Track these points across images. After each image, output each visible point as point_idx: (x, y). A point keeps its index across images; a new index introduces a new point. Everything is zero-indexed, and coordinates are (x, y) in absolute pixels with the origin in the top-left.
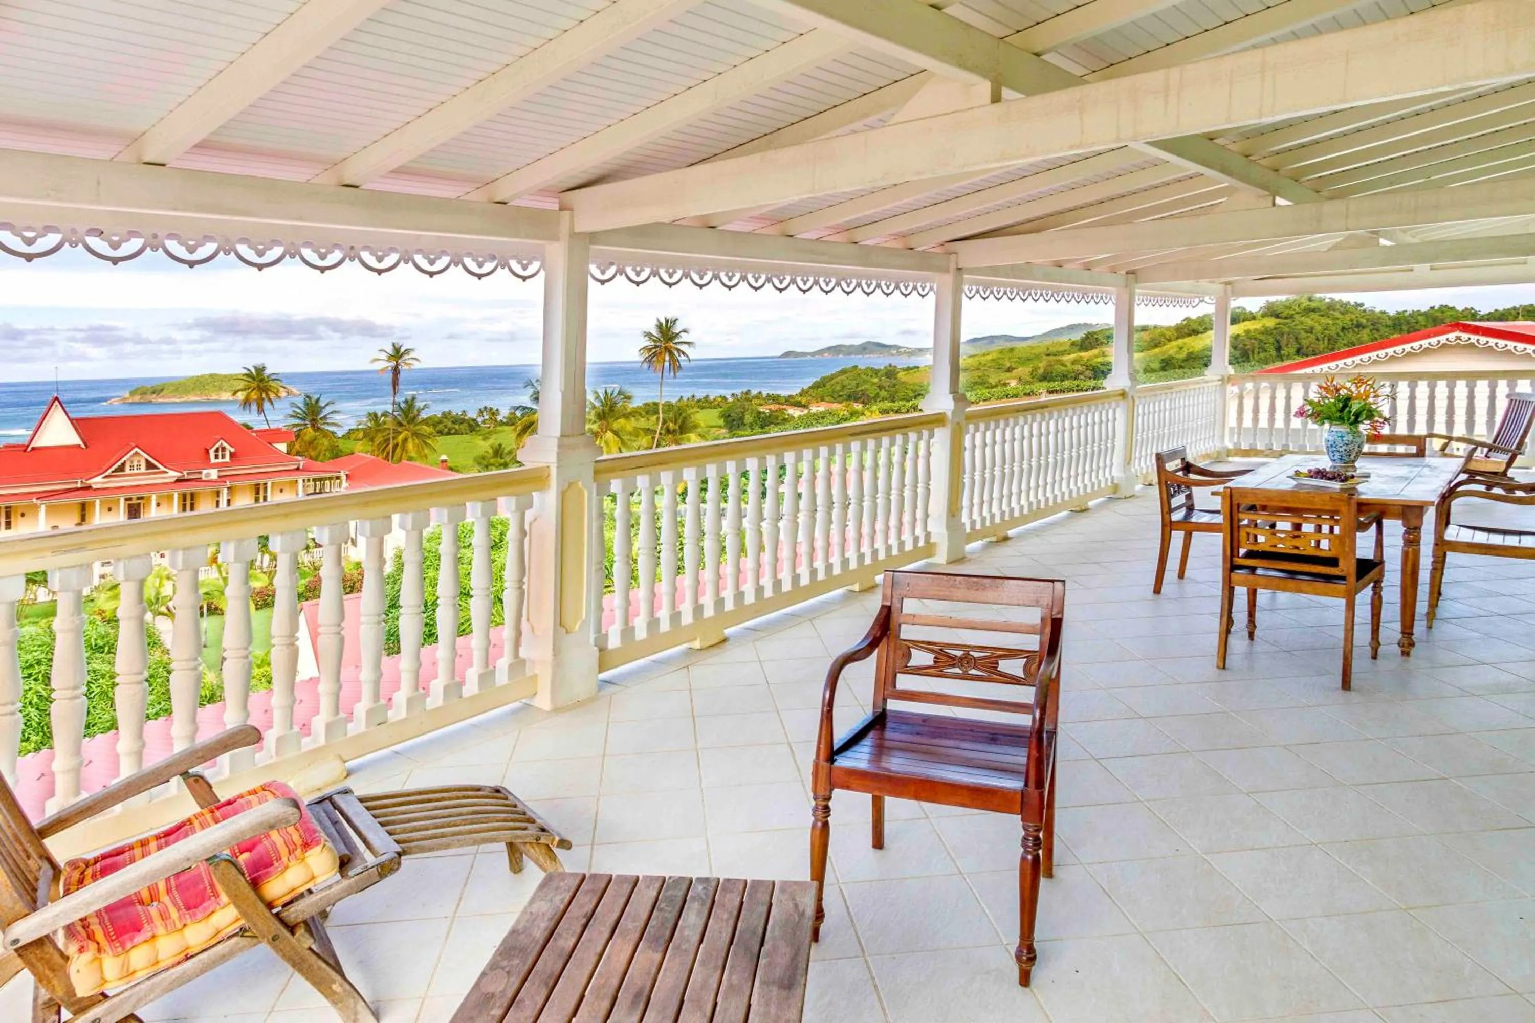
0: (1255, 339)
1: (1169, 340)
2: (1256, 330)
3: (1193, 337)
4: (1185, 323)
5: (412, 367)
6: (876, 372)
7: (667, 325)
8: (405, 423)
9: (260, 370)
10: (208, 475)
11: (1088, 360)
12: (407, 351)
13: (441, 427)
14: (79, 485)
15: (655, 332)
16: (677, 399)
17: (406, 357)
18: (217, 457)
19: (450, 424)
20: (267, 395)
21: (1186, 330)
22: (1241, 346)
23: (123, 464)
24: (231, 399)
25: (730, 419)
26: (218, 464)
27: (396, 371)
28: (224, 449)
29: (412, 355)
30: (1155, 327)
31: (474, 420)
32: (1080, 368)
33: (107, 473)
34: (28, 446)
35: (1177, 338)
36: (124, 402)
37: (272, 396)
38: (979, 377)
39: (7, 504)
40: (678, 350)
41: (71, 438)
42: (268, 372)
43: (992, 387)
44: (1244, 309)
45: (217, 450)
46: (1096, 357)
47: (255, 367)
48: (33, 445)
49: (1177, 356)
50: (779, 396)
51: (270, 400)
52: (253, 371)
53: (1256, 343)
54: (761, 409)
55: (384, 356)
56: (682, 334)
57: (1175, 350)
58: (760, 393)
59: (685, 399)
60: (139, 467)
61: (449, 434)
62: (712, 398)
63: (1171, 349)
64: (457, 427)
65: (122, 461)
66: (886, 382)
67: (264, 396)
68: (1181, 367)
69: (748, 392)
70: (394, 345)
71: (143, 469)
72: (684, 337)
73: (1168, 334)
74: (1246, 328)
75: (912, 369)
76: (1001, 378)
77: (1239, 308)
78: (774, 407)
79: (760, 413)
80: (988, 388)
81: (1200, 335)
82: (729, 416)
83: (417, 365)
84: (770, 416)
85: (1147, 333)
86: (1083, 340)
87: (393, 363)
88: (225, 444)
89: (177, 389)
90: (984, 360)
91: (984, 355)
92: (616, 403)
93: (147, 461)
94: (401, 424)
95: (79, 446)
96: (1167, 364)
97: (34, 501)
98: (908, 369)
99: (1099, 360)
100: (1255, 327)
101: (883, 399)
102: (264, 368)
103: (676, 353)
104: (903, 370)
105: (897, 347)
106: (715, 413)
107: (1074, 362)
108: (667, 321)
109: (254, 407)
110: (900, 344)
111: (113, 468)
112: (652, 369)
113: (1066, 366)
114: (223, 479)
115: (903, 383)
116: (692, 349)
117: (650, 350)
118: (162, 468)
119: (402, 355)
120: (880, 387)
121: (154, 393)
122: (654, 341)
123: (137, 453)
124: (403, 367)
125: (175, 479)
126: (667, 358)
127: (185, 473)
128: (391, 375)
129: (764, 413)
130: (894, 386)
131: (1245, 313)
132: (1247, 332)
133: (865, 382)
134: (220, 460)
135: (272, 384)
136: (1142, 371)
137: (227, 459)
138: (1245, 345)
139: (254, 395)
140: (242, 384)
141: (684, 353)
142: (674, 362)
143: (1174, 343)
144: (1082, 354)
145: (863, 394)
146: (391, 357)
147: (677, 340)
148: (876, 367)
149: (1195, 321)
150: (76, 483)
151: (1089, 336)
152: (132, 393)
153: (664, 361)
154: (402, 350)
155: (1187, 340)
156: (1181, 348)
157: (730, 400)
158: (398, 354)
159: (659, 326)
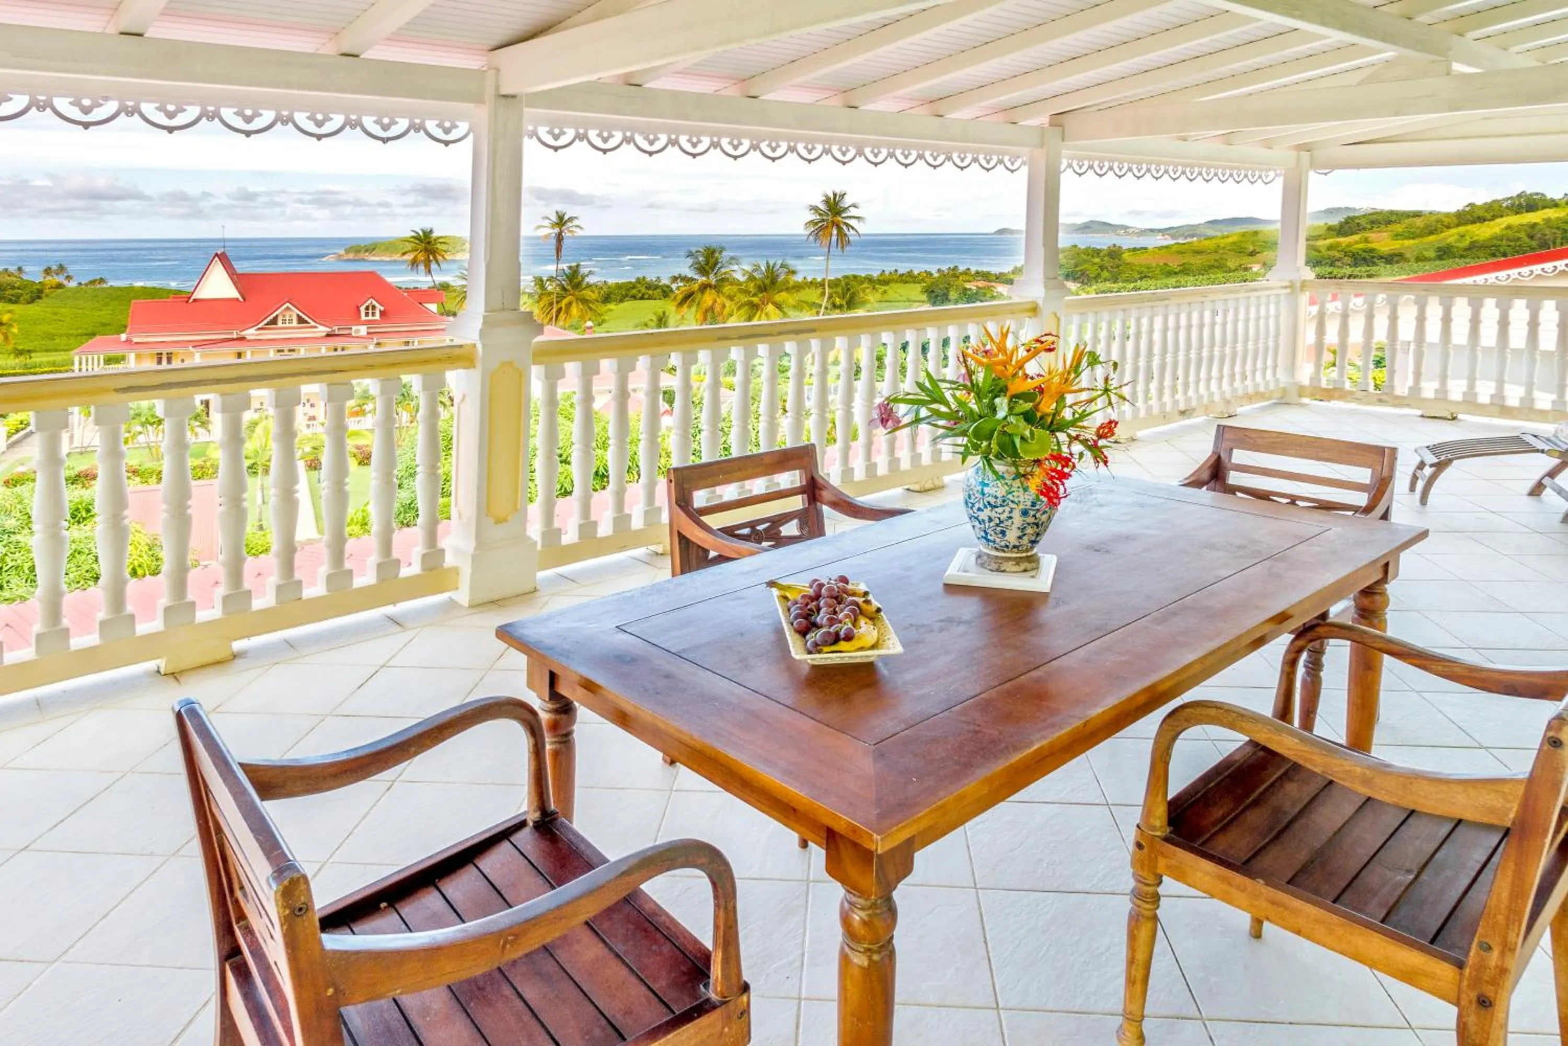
0: (1558, 228)
1: (1448, 227)
2: (1558, 219)
3: (1478, 224)
4: (1467, 209)
5: (576, 234)
6: (1097, 252)
7: (835, 199)
8: (569, 288)
9: (428, 234)
10: (358, 331)
11: (1347, 246)
12: (570, 219)
13: (634, 292)
14: (235, 336)
15: (822, 207)
16: (879, 273)
17: (569, 224)
18: (367, 314)
19: (643, 290)
20: (435, 258)
21: (1469, 217)
22: (1539, 235)
23: (276, 319)
24: (400, 259)
25: (933, 295)
26: (369, 321)
27: (560, 238)
28: (374, 307)
29: (575, 222)
30: (1430, 213)
31: (668, 287)
32: (1337, 255)
33: (260, 326)
34: (189, 298)
35: (1458, 226)
36: (339, 258)
37: (439, 258)
38: (1216, 260)
39: (169, 351)
40: (847, 225)
41: (228, 291)
42: (435, 235)
43: (1230, 271)
44: (1543, 195)
45: (367, 308)
46: (1356, 243)
47: (422, 230)
48: (195, 296)
49: (1458, 244)
50: (989, 273)
51: (437, 262)
52: (421, 234)
53: (1559, 233)
54: (968, 286)
55: (546, 223)
56: (851, 209)
57: (1456, 237)
58: (969, 269)
59: (887, 273)
60: (291, 321)
61: (642, 298)
62: (916, 273)
63: (1451, 236)
64: (650, 292)
65: (274, 315)
66: (1108, 262)
67: (431, 258)
68: (1462, 256)
69: (956, 268)
70: (557, 213)
71: (295, 323)
72: (853, 212)
73: (1446, 220)
74: (1546, 217)
75: (1139, 250)
76: (1242, 262)
77: (1537, 194)
78: (981, 284)
79: (966, 289)
80: (1225, 272)
81: (1487, 223)
82: (933, 291)
83: (579, 233)
84: (976, 294)
85: (1422, 219)
86: (1342, 225)
87: (557, 230)
88: (375, 303)
89: (387, 249)
90: (1222, 242)
91: (1223, 238)
92: (778, 276)
93: (298, 315)
94: (564, 289)
95: (237, 299)
96: (1445, 252)
97: (191, 348)
98: (1135, 249)
99: (1361, 246)
100: (1557, 215)
101: (1106, 280)
102: (431, 231)
103: (845, 228)
104: (1129, 250)
105: (1125, 228)
106: (918, 287)
107: (1330, 248)
108: (835, 195)
109: (422, 267)
110: (1129, 225)
111: (265, 322)
112: (818, 243)
113: (1320, 252)
114: (371, 336)
115: (1128, 264)
116: (861, 224)
117: (816, 223)
118: (313, 323)
119: (565, 222)
120: (1102, 268)
121: (366, 251)
122: (820, 214)
123: (288, 308)
124: (566, 234)
125: (325, 334)
126: (835, 232)
127: (335, 328)
128: (554, 241)
129: (970, 289)
130: (1118, 266)
131: (1545, 200)
132: (1548, 221)
133: (1085, 261)
134: (370, 318)
135: (439, 246)
136: (1413, 259)
137: (377, 317)
138: (1544, 235)
139: (421, 257)
140: (409, 247)
141: (853, 228)
142: (841, 235)
143: (1454, 231)
144: (1341, 239)
145: (1083, 274)
146: (554, 225)
147: (844, 215)
148: (1098, 247)
149: (1480, 207)
150: (232, 333)
151: (1349, 220)
152: (348, 251)
153: (831, 235)
154: (566, 218)
155: (1470, 227)
156: (1463, 236)
157: (936, 275)
158: (561, 221)
159: (827, 201)
